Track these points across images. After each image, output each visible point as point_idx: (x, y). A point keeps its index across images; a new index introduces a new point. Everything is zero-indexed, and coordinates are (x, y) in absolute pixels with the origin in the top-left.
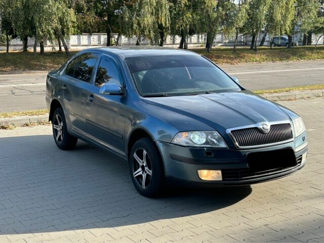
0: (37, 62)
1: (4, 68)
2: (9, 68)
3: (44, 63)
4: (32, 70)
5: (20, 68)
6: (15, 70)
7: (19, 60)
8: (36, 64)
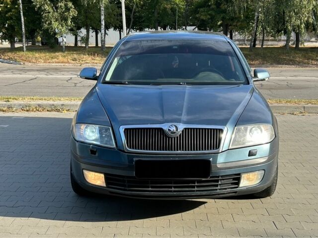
0: (286, 56)
1: (253, 61)
2: (257, 62)
3: (293, 57)
4: (280, 64)
5: (268, 62)
6: (263, 64)
7: (269, 54)
8: (285, 59)
